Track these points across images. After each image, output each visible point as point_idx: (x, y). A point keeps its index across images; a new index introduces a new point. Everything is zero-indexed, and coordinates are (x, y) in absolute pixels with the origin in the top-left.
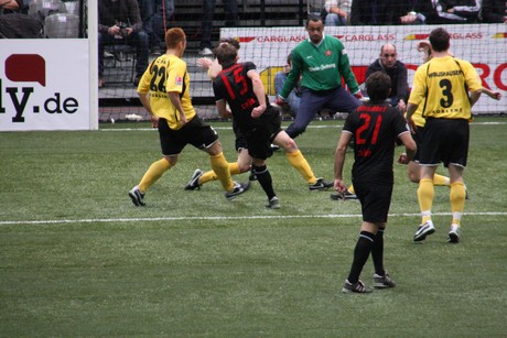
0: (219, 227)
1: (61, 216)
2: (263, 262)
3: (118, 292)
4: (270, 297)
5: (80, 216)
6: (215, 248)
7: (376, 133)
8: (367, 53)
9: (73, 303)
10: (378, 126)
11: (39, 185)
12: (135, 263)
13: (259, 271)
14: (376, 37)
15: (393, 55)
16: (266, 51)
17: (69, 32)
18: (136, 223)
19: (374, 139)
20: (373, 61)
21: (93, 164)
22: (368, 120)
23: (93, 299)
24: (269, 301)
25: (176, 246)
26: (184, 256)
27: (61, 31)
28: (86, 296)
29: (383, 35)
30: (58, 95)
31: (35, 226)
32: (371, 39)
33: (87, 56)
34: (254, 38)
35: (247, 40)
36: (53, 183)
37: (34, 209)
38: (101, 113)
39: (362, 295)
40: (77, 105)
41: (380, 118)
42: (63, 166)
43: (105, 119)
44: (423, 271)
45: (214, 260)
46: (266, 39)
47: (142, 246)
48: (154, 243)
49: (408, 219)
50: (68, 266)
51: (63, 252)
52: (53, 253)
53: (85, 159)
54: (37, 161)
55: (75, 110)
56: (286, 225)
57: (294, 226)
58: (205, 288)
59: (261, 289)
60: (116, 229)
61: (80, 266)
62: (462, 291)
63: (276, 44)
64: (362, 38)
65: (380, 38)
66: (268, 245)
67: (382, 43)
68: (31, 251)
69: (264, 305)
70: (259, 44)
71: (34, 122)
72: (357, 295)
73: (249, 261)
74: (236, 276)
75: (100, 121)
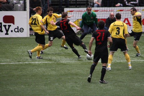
0: (64, 64)
1: (19, 62)
2: (76, 75)
3: (35, 83)
4: (78, 84)
5: (24, 62)
6: (63, 71)
7: (103, 37)
8: (106, 15)
9: (22, 86)
10: (103, 35)
11: (13, 53)
12: (40, 75)
13: (75, 77)
14: (108, 10)
15: (113, 16)
16: (77, 14)
17: (21, 9)
18: (40, 63)
19: (103, 39)
20: (108, 17)
21: (28, 47)
22: (100, 34)
23: (28, 85)
24: (78, 86)
25: (52, 70)
26: (54, 73)
27: (19, 9)
28: (26, 84)
29: (110, 10)
30: (18, 27)
31: (12, 64)
32: (107, 11)
33: (26, 16)
34: (73, 11)
35: (72, 11)
36: (17, 52)
37: (11, 59)
38: (30, 32)
39: (105, 84)
40: (23, 30)
41: (104, 33)
42: (19, 47)
43: (31, 34)
44: (122, 77)
45: (62, 74)
46: (77, 11)
47: (42, 70)
48: (45, 69)
49: (118, 62)
50: (21, 76)
51: (19, 72)
52: (17, 72)
53: (26, 45)
54: (12, 46)
55: (23, 31)
56: (83, 64)
57: (85, 64)
58: (60, 82)
59: (76, 82)
60: (35, 65)
61: (24, 76)
62: (133, 83)
63: (80, 13)
64: (104, 11)
65: (109, 11)
66: (78, 70)
67: (110, 12)
68: (10, 71)
69: (77, 87)
70: (75, 13)
71: (11, 35)
72: (103, 84)
73: (72, 74)
74: (69, 79)
75: (30, 35)
